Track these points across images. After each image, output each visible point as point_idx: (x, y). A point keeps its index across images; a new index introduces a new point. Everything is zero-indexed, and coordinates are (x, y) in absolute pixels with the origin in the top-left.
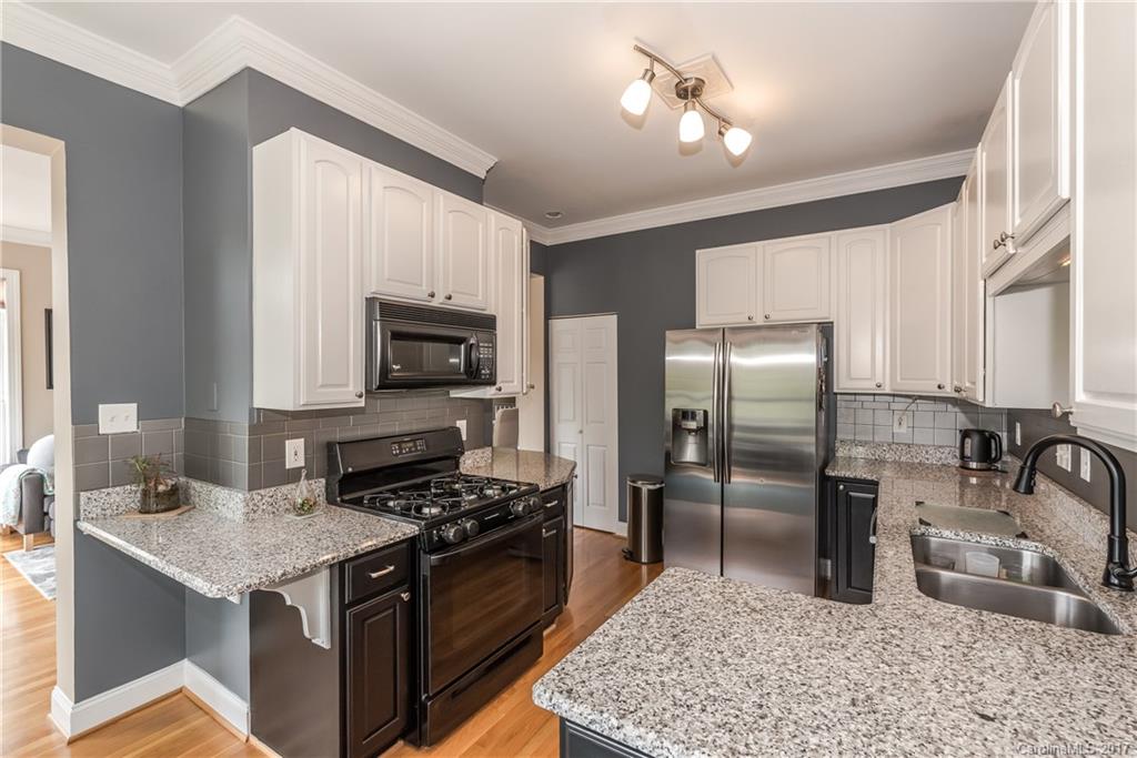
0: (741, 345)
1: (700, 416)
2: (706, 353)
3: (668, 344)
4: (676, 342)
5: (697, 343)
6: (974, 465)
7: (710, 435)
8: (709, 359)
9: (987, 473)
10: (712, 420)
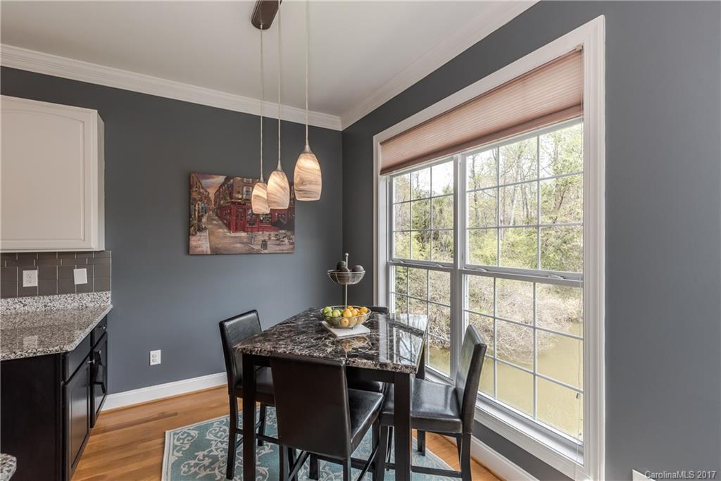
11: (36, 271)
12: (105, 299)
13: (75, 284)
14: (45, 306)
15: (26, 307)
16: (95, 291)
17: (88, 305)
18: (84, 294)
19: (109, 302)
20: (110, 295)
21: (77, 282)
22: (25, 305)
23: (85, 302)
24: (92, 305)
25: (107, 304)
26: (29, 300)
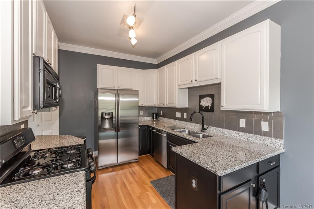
0: (122, 95)
1: (111, 114)
2: (112, 97)
3: (99, 94)
4: (102, 93)
5: (110, 94)
6: (155, 119)
7: (114, 119)
8: (113, 99)
9: (157, 121)
10: (114, 115)
11: (245, 120)
12: (279, 144)
13: (262, 130)
14: (248, 139)
15: (240, 137)
16: (273, 137)
17: (268, 145)
18: (266, 137)
19: (282, 147)
20: (282, 142)
21: (263, 129)
22: (240, 136)
23: (266, 142)
24: (270, 145)
25: (280, 148)
26: (241, 133)
